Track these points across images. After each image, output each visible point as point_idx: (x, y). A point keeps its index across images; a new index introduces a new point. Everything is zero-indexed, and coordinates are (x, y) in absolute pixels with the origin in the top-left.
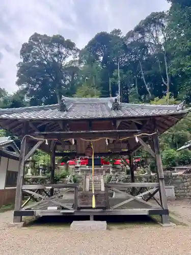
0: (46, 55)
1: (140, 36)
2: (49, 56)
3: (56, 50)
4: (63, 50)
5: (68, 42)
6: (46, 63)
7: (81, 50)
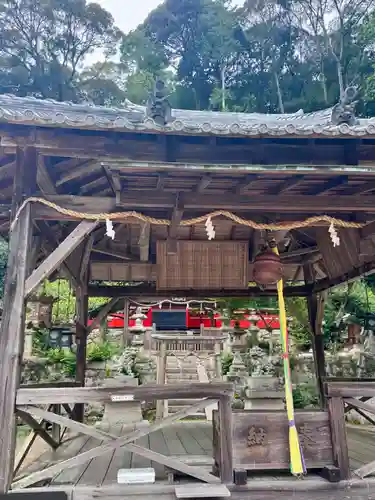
0: (34, 42)
1: (278, 8)
2: (41, 44)
3: (60, 29)
4: (81, 33)
5: (95, 8)
6: (33, 62)
7: (126, 33)
